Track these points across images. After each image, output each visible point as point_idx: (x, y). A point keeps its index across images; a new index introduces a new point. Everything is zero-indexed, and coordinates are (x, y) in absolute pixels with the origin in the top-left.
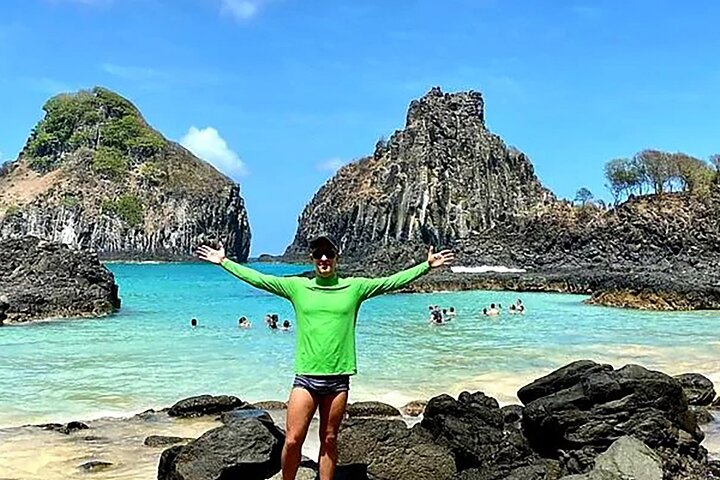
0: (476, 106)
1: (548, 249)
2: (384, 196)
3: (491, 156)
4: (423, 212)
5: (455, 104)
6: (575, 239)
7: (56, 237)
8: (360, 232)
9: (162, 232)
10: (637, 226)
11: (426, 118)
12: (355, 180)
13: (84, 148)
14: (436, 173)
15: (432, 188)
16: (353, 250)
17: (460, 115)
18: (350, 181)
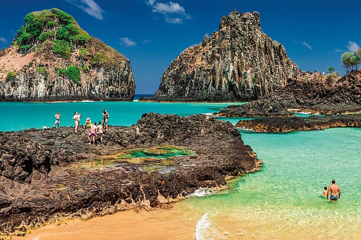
0: (257, 20)
1: (315, 97)
2: (209, 65)
3: (265, 45)
4: (230, 75)
5: (246, 19)
6: (328, 92)
7: (35, 89)
8: (196, 85)
9: (91, 85)
10: (358, 86)
11: (231, 26)
12: (193, 57)
13: (48, 41)
14: (237, 54)
15: (235, 62)
16: (193, 94)
17: (248, 24)
18: (190, 58)
